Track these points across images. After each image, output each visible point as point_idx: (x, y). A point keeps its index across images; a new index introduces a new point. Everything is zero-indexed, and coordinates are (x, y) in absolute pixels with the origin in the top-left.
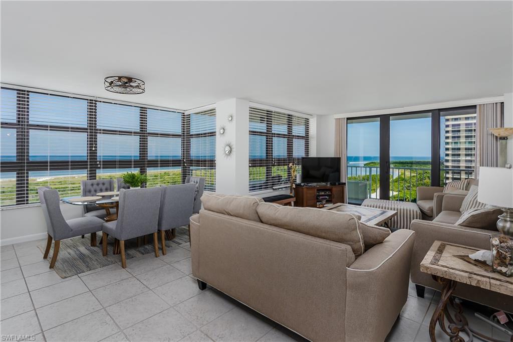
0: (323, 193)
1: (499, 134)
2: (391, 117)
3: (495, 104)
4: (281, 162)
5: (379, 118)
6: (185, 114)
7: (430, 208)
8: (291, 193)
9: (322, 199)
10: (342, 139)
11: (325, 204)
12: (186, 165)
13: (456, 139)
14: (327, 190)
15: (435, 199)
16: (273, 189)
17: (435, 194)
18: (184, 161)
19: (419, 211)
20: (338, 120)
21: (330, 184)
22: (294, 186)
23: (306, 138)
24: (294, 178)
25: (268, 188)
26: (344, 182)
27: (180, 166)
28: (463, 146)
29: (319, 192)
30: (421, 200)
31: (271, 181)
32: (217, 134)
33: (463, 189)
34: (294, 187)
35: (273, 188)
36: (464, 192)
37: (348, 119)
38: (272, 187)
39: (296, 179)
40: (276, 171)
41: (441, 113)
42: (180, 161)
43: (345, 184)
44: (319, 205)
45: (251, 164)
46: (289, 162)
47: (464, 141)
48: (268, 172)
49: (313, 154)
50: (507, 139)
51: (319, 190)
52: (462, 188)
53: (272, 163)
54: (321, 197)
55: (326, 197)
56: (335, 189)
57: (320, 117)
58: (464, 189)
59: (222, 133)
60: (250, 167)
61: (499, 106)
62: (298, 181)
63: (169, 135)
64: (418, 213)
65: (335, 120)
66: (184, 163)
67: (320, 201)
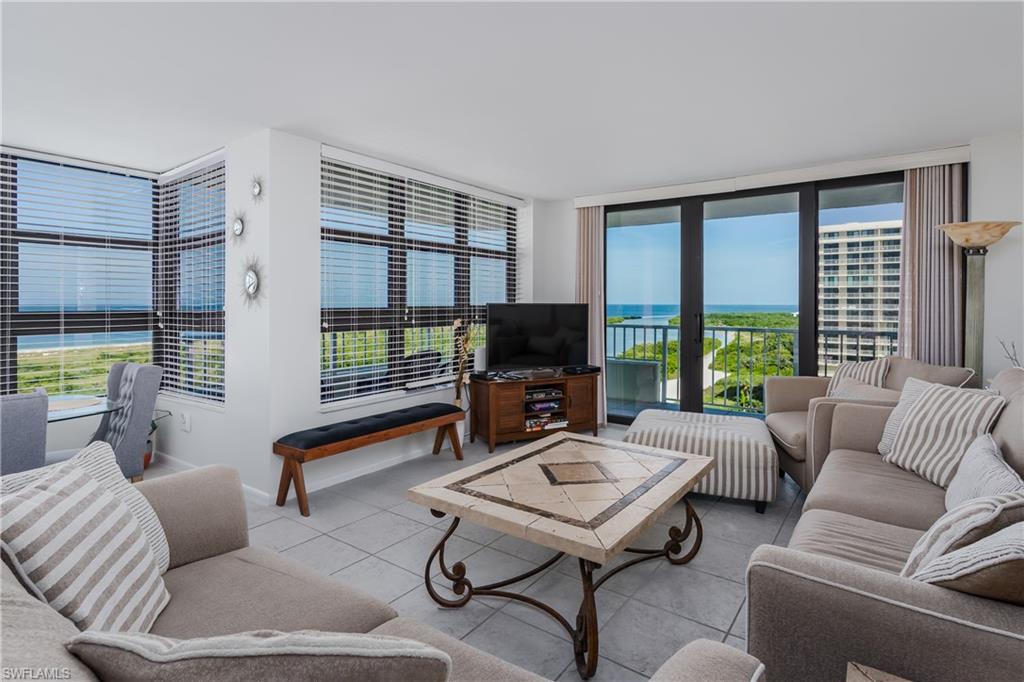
0: (542, 396)
1: (967, 241)
2: (705, 204)
3: (947, 168)
4: (430, 317)
5: (679, 208)
6: (159, 183)
7: (798, 436)
8: (458, 397)
9: (541, 409)
10: (594, 262)
11: (546, 423)
12: (161, 325)
13: (832, 271)
14: (555, 386)
15: (811, 415)
16: (407, 389)
17: (812, 401)
18: (155, 314)
19: (771, 448)
20: (585, 211)
21: (564, 371)
22: (466, 379)
23: (510, 255)
24: (466, 358)
25: (391, 386)
26: (598, 365)
27: (146, 328)
28: (842, 285)
29: (531, 394)
30: (776, 412)
31: (402, 370)
32: (228, 236)
33: (876, 385)
34: (468, 382)
35: (408, 385)
36: (884, 395)
37: (608, 209)
38: (404, 384)
39: (472, 361)
40: (416, 340)
41: (820, 193)
42: (146, 315)
43: (598, 370)
44: (531, 427)
45: (329, 321)
46: (455, 318)
47: (846, 275)
48: (395, 344)
49: (526, 296)
50: (985, 251)
51: (531, 388)
52: (873, 381)
53: (402, 319)
54: (539, 406)
55: (552, 405)
56: (573, 384)
57: (544, 205)
58: (880, 384)
59: (238, 232)
60: (323, 330)
61: (957, 173)
62: (479, 366)
63: (104, 241)
64: (769, 454)
65: (576, 212)
66: (157, 321)
67: (537, 417)
